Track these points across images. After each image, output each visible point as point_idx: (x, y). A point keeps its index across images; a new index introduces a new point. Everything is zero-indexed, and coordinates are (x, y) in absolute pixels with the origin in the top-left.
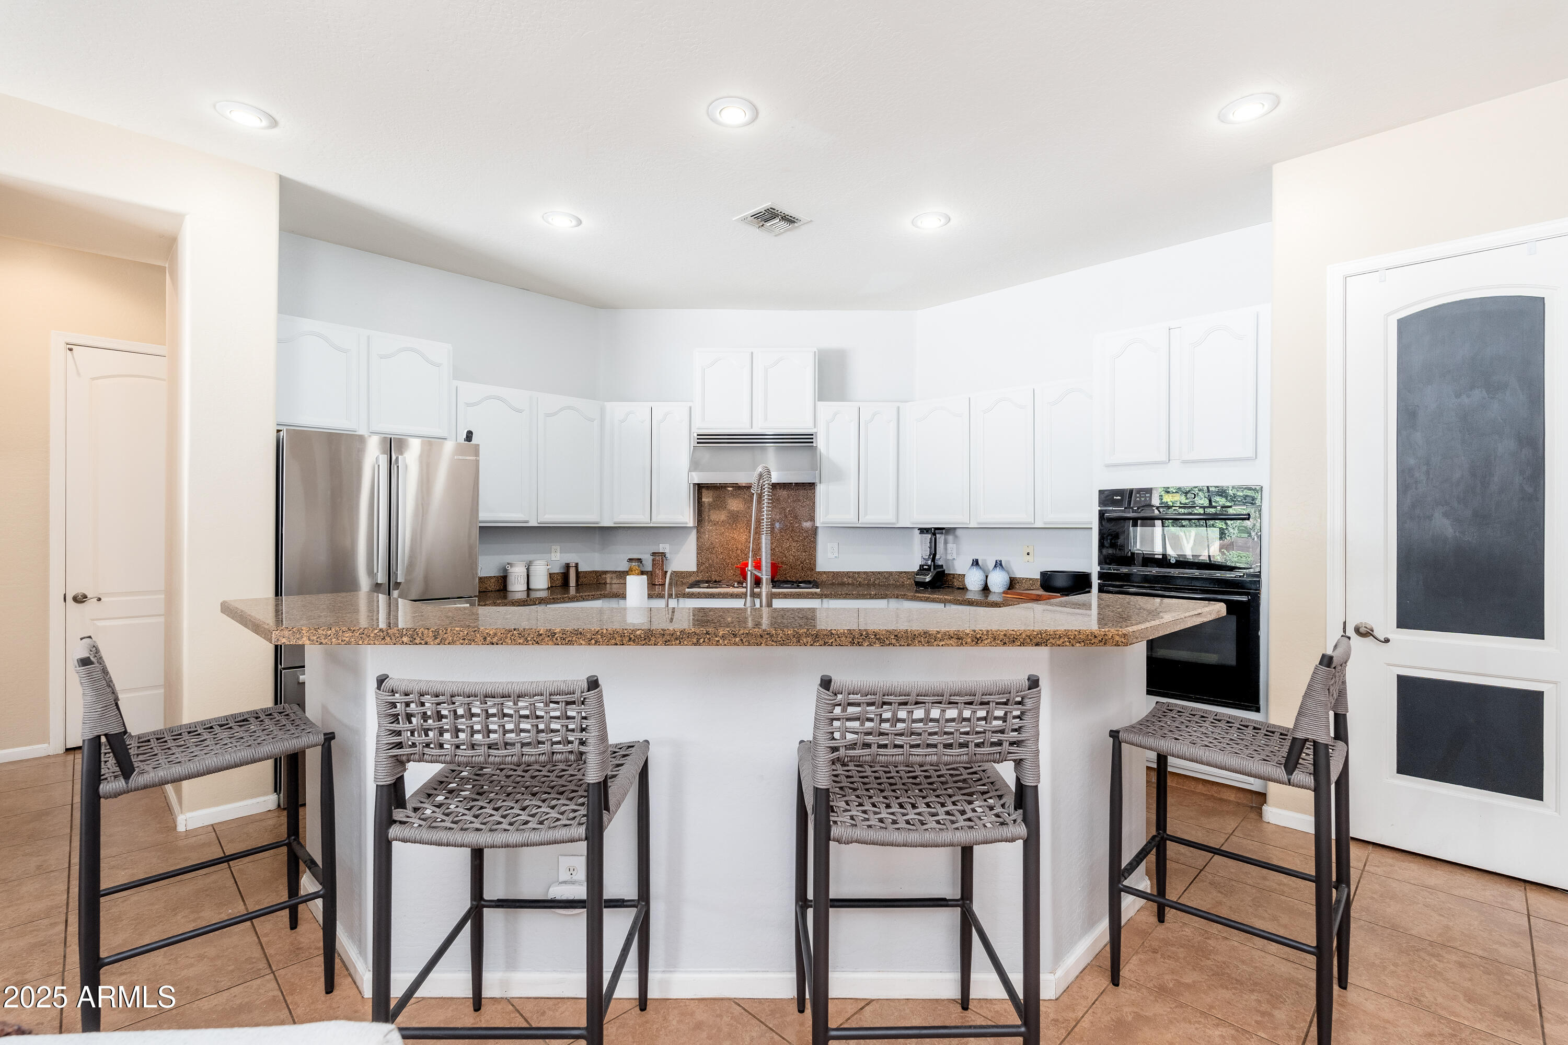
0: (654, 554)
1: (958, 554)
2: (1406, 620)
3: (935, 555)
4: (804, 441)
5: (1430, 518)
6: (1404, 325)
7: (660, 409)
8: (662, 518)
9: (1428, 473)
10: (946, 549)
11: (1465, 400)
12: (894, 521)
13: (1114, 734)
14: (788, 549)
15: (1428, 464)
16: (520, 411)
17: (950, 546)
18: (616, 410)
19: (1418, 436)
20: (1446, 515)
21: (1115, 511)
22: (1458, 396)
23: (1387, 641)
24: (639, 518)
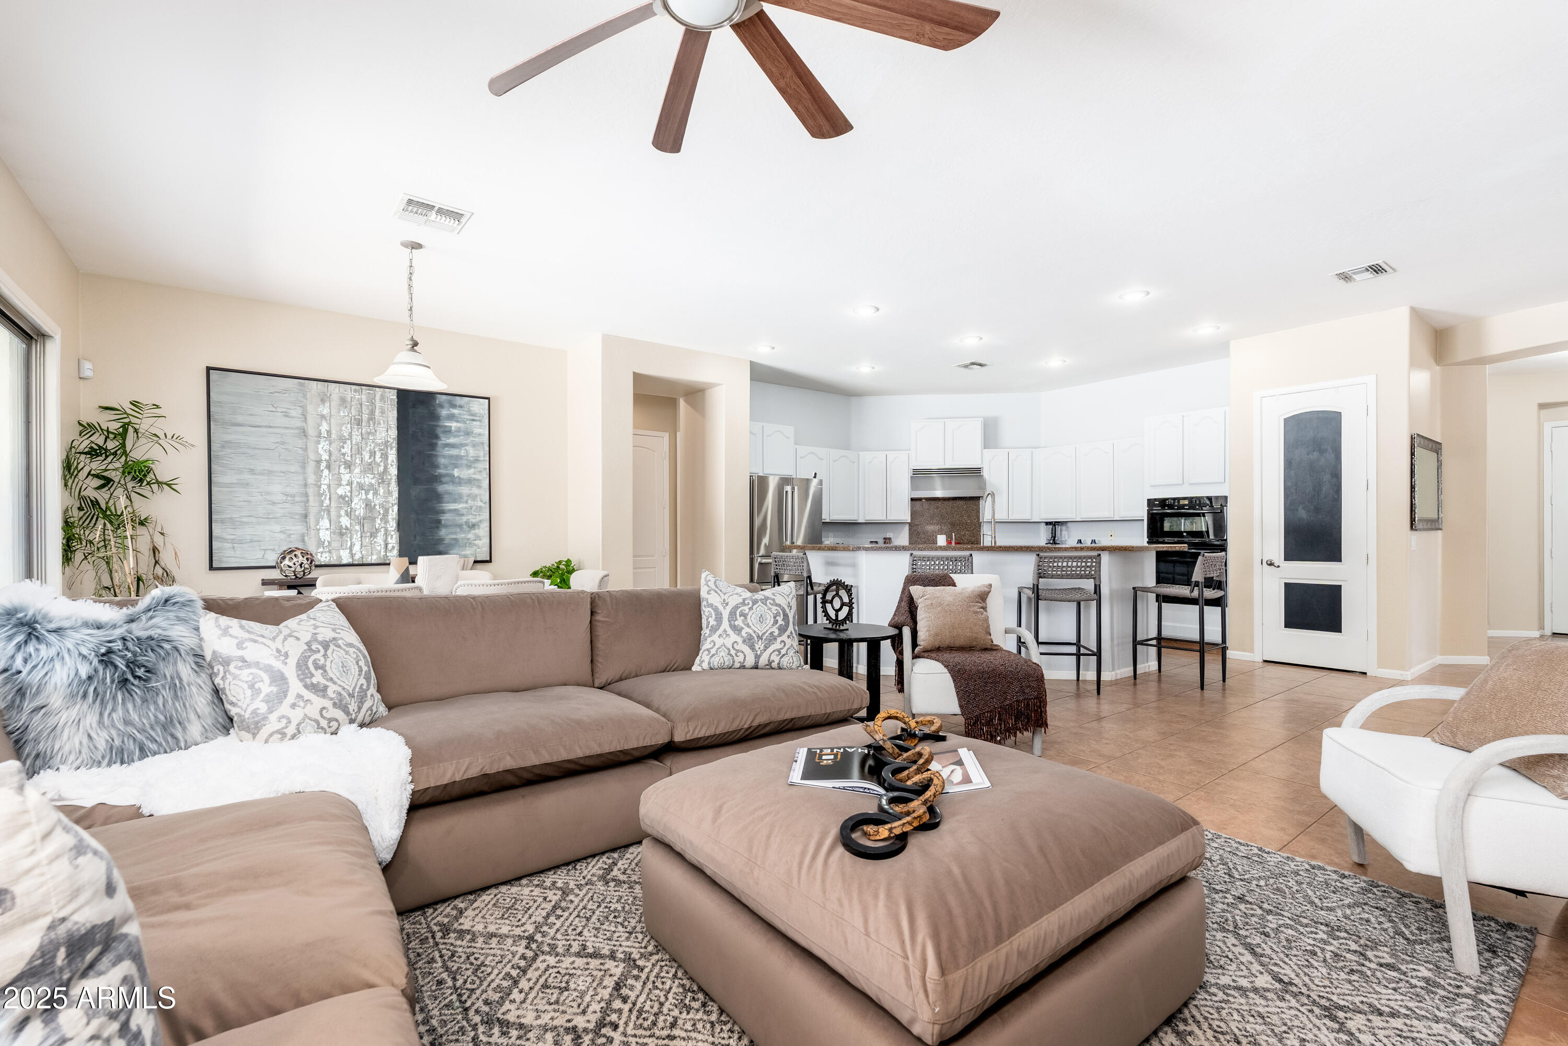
0: (885, 539)
1: (1068, 537)
2: (1288, 557)
3: (1055, 537)
4: (975, 472)
5: (1297, 510)
6: (1286, 421)
7: (891, 455)
8: (892, 517)
9: (1296, 489)
10: (1061, 534)
11: (1311, 457)
12: (1030, 518)
13: (1134, 588)
14: (964, 535)
15: (1296, 485)
16: (822, 460)
17: (1064, 532)
18: (866, 456)
19: (1292, 473)
20: (1304, 508)
21: (1157, 510)
22: (1308, 455)
23: (1278, 567)
24: (879, 517)
